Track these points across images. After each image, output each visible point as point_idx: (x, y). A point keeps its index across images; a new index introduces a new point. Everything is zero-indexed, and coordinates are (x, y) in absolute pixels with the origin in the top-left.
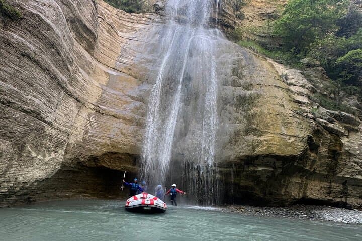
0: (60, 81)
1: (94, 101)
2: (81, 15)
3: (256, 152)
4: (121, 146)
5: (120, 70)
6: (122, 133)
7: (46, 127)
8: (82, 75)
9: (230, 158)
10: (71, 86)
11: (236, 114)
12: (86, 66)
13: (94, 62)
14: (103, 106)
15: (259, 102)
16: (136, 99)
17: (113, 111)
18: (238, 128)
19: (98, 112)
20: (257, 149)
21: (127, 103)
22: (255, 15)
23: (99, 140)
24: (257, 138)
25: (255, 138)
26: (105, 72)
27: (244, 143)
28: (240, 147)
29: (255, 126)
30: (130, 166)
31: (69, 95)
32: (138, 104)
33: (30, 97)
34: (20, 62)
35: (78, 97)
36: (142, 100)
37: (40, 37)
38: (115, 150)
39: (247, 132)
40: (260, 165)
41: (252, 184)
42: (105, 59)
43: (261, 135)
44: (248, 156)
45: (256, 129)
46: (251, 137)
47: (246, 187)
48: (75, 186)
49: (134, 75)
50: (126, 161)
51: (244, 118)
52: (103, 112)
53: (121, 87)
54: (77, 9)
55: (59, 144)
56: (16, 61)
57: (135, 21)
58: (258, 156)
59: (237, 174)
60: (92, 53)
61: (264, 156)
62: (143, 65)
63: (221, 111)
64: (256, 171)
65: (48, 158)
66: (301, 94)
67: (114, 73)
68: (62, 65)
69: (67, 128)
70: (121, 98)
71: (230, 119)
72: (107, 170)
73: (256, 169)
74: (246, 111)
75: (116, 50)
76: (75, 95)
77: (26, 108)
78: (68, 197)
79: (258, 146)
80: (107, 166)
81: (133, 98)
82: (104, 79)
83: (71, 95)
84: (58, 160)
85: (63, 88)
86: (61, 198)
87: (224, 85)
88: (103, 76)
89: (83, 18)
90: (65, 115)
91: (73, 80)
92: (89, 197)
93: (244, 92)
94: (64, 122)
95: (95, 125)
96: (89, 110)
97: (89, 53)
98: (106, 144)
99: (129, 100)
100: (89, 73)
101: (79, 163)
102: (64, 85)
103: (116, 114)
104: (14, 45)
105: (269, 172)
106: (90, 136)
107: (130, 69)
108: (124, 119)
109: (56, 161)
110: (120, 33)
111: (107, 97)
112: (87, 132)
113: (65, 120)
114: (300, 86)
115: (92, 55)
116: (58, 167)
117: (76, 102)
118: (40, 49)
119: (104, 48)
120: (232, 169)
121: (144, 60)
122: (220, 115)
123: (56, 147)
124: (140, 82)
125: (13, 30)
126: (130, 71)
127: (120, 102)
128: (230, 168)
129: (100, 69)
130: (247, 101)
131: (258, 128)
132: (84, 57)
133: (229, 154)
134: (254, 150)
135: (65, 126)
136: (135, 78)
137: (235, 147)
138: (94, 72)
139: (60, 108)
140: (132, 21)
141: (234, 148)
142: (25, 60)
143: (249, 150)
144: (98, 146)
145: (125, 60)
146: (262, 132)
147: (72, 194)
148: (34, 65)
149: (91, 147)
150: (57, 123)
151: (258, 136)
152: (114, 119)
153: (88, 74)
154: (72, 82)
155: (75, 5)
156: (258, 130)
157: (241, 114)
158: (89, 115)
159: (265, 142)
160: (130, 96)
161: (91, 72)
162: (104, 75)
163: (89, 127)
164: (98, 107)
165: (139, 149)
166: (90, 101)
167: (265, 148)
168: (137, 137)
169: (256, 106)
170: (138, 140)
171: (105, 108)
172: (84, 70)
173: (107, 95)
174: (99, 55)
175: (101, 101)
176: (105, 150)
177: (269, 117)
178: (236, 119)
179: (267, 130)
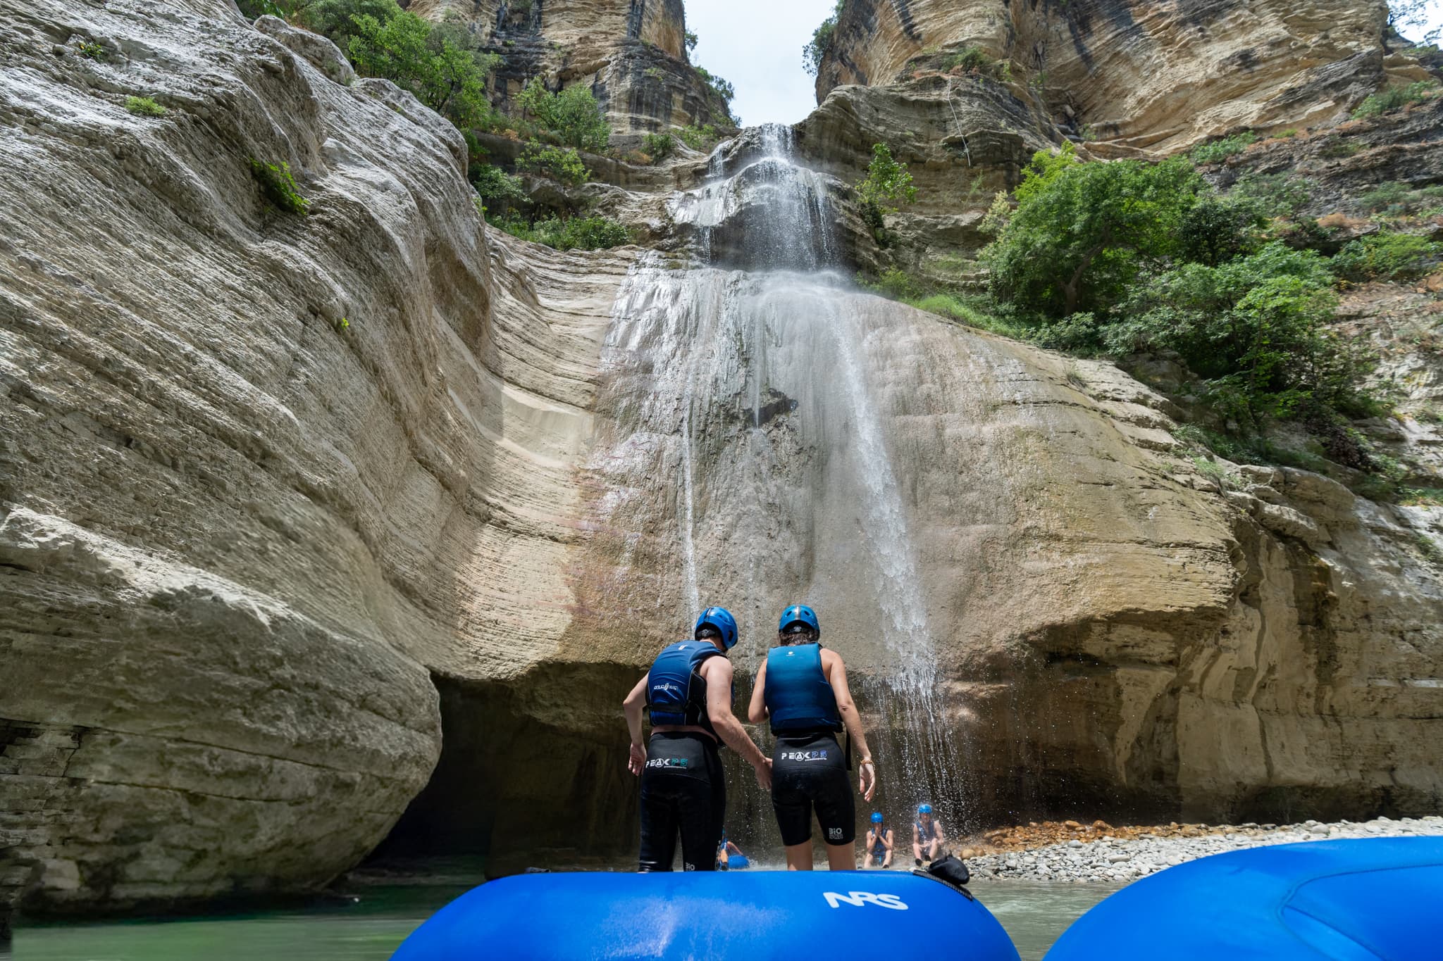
0: (405, 408)
2: (450, 235)
5: (559, 396)
8: (453, 406)
10: (427, 432)
13: (482, 373)
19: (502, 525)
22: (927, 235)
31: (420, 460)
33: (326, 445)
34: (304, 331)
37: (363, 265)
42: (511, 366)
53: (566, 448)
54: (442, 218)
56: (295, 326)
57: (584, 270)
60: (475, 346)
66: (1143, 422)
68: (410, 360)
77: (317, 479)
83: (426, 464)
85: (408, 434)
89: (456, 245)
93: (974, 428)
97: (469, 345)
100: (471, 403)
102: (412, 425)
104: (292, 279)
107: (588, 393)
110: (543, 301)
111: (526, 478)
114: (1133, 401)
117: (441, 487)
118: (362, 300)
119: (508, 336)
125: (289, 239)
132: (458, 353)
140: (573, 269)
142: (321, 325)
145: (570, 369)
148: (342, 347)
153: (469, 404)
155: (438, 210)
166: (476, 491)
172: (460, 394)
173: (525, 471)
175: (509, 490)
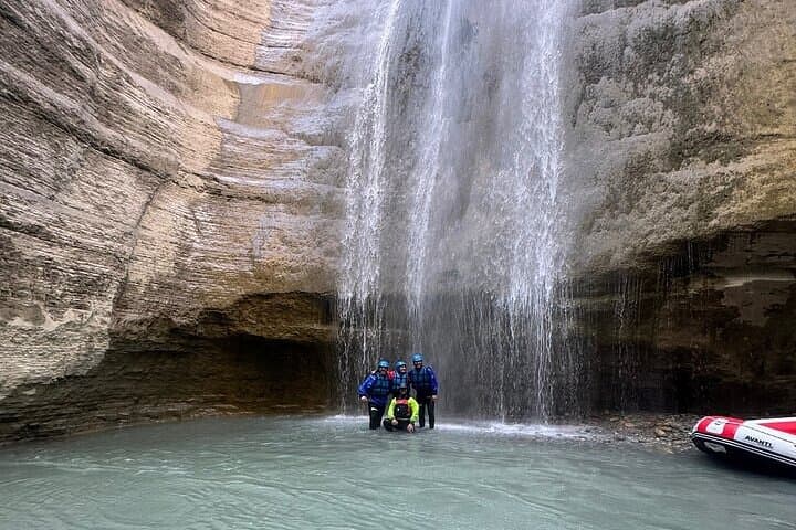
1: (201, 165)
3: (714, 222)
4: (284, 274)
5: (271, 67)
6: (284, 241)
7: (14, 240)
8: (142, 95)
9: (608, 257)
10: (109, 126)
11: (635, 103)
12: (160, 71)
13: (189, 59)
14: (229, 175)
15: (730, 32)
16: (320, 139)
17: (258, 184)
18: (641, 150)
19: (217, 193)
20: (722, 211)
21: (296, 155)
23: (223, 267)
24: (721, 169)
25: (715, 168)
26: (225, 80)
27: (664, 199)
28: (650, 214)
29: (710, 128)
30: (315, 326)
31: (105, 151)
32: (323, 152)
35: (138, 155)
36: (335, 138)
38: (267, 289)
39: (678, 155)
40: (735, 271)
41: (705, 340)
42: (226, 45)
43: (739, 155)
44: (681, 244)
45: (717, 138)
46: (692, 173)
47: (681, 354)
48: (190, 388)
49: (310, 73)
50: (302, 314)
51: (665, 109)
52: (230, 192)
53: (276, 116)
55: (88, 287)
58: (723, 238)
59: (644, 312)
60: (180, 31)
61: (753, 234)
62: (332, 37)
63: (577, 108)
64: (720, 294)
65: (51, 325)
67: (254, 80)
69: (109, 242)
70: (278, 147)
71: (609, 127)
72: (257, 341)
73: (718, 287)
74: (673, 82)
75: (254, 15)
76: (127, 151)
78: (175, 414)
79: (724, 197)
80: (254, 333)
81: (310, 140)
82: (226, 102)
83: (112, 153)
84: (93, 327)
85: (70, 131)
86: (157, 418)
87: (585, 13)
88: (222, 94)
90: (99, 208)
91: (109, 108)
92: (232, 410)
93: (666, 14)
94: (94, 225)
95: (211, 228)
96: (191, 190)
97: (172, 33)
98: (243, 275)
99: (301, 146)
100: (174, 90)
101: (175, 331)
102: (72, 122)
103: (266, 191)
105: (774, 290)
106: (197, 259)
107: (297, 59)
108: (289, 202)
109: (89, 330)
111: (237, 150)
112: (186, 250)
113: (98, 220)
115: (179, 38)
116: (102, 346)
117: (136, 170)
119: (218, 15)
120: (620, 299)
121: (337, 23)
122: (574, 124)
123: (79, 293)
124: (330, 90)
126: (299, 66)
127: (276, 157)
128: (613, 293)
129: (213, 76)
130: (679, 42)
131: (727, 129)
132: (150, 42)
133: (606, 247)
134: (708, 218)
135: (102, 237)
136: (315, 80)
137: (630, 218)
138: (193, 85)
139: (76, 188)
141: (628, 225)
143: (684, 220)
144: (221, 284)
145: (282, 38)
146: (742, 141)
147: (185, 406)
149: (203, 287)
150: (69, 229)
151: (725, 163)
152: (262, 206)
153: (172, 91)
154: (108, 116)
156: (728, 138)
157: (653, 96)
158: (192, 205)
159: (755, 180)
160: (302, 136)
161: (183, 86)
162: (225, 89)
163: (194, 235)
164: (215, 179)
165: (334, 276)
166: (188, 167)
167: (756, 199)
168: (326, 246)
169: (718, 48)
170: (329, 253)
171: (235, 180)
172: (157, 82)
173: (238, 144)
174: (206, 36)
175: (222, 162)
176: (240, 291)
177: (777, 75)
178: (633, 119)
179: (766, 131)
